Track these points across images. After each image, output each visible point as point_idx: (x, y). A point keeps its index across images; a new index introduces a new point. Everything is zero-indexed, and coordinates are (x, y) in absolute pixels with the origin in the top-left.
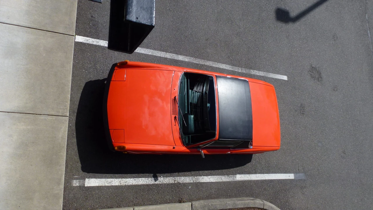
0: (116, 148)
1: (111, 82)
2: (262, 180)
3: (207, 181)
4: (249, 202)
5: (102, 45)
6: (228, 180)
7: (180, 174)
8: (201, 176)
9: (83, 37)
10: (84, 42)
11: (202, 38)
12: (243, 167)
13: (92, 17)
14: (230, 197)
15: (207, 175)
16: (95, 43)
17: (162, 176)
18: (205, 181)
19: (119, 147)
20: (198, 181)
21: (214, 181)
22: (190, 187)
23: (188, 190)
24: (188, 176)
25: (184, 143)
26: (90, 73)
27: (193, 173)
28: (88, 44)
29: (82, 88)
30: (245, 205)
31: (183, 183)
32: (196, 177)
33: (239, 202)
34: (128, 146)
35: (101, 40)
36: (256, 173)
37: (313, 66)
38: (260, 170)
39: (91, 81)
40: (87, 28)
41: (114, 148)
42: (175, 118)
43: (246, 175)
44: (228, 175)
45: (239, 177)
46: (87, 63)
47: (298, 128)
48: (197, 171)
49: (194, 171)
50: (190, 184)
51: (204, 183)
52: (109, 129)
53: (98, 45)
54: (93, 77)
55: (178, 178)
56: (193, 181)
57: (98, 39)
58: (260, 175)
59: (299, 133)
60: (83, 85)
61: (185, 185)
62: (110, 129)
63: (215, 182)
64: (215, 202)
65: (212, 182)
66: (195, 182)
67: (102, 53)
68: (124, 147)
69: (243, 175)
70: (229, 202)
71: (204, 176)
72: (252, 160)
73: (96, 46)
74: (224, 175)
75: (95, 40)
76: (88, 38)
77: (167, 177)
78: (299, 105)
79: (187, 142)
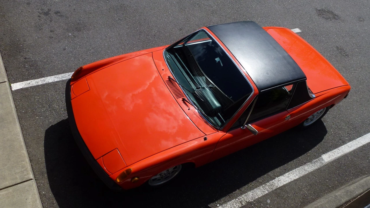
0: (118, 181)
1: (72, 101)
2: (359, 148)
3: (287, 182)
4: (365, 181)
5: (50, 81)
6: (316, 168)
7: (243, 189)
8: (274, 179)
9: (22, 83)
10: (26, 87)
11: (174, 30)
12: (322, 143)
13: (26, 59)
14: (334, 188)
15: (281, 174)
16: (40, 83)
17: (218, 205)
18: (285, 183)
19: (123, 176)
20: (274, 188)
21: (297, 177)
22: (269, 201)
23: (268, 206)
24: (256, 187)
25: (216, 127)
26: (47, 117)
27: (260, 179)
28: (31, 87)
29: (43, 138)
30: (363, 186)
31: (254, 201)
32: (268, 184)
33: (352, 187)
35: (48, 76)
36: (344, 143)
37: (319, 9)
38: (347, 137)
39: (52, 126)
40: (24, 72)
41: (114, 181)
42: (184, 100)
43: (334, 150)
44: (310, 161)
45: (328, 157)
46: (39, 107)
47: (354, 71)
48: (264, 174)
49: (260, 176)
50: (265, 196)
51: (284, 186)
52: (95, 160)
53: (46, 84)
54: (54, 120)
55: (243, 196)
56: (268, 191)
57: (43, 77)
58: (351, 142)
59: (359, 77)
60: (43, 135)
61: (259, 201)
62: (96, 159)
63: (299, 178)
64: (319, 202)
65: (295, 180)
66: (270, 190)
67: (54, 89)
68: (128, 171)
69: (330, 153)
70: (339, 193)
71: (278, 177)
72: (327, 129)
73: (43, 86)
74: (305, 163)
75: (39, 80)
76: (29, 81)
77: (225, 202)
78: (335, 49)
79: (220, 124)
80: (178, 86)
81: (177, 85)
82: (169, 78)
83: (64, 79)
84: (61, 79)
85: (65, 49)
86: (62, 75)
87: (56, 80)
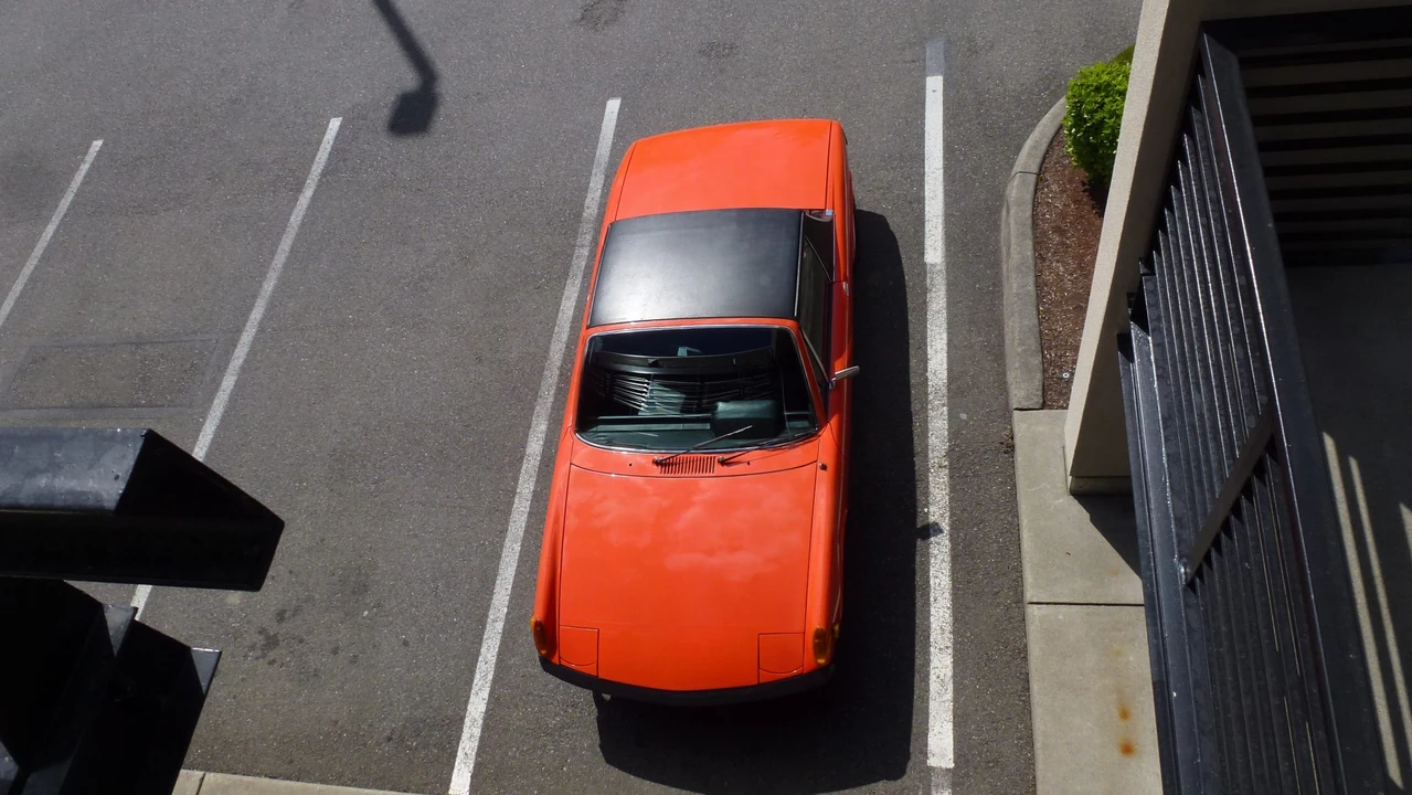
0: (822, 661)
1: (600, 676)
2: (945, 180)
3: (945, 360)
4: (1016, 223)
5: (483, 708)
6: (943, 288)
7: (918, 449)
8: (927, 379)
9: (455, 770)
10: (472, 766)
11: (473, 376)
12: (900, 242)
13: (389, 739)
14: (997, 284)
15: (924, 360)
16: (477, 732)
17: (926, 510)
18: (945, 366)
19: (819, 649)
20: (944, 390)
21: (945, 336)
22: (964, 416)
23: (972, 423)
24: (927, 422)
25: (809, 436)
26: (573, 749)
27: (915, 406)
28: (478, 755)
29: (623, 775)
30: (1023, 234)
31: (950, 440)
32: (931, 397)
33: (1015, 256)
34: (816, 620)
35: (466, 709)
36: (921, 200)
37: (579, 16)
38: (912, 186)
39: (601, 746)
40: (427, 755)
41: (821, 670)
42: (723, 463)
43: (927, 230)
44: (925, 291)
45: (935, 253)
46: (541, 757)
47: (778, 63)
48: (909, 393)
49: (908, 402)
50: (952, 417)
51: (950, 370)
52: (759, 684)
53: (485, 720)
54: (587, 737)
55: (930, 456)
56: (944, 405)
57: (462, 719)
58: (926, 187)
59: (795, 61)
60: (615, 773)
61: (955, 433)
62: (756, 683)
63: (949, 333)
64: (1013, 332)
65: (949, 344)
66: (945, 400)
67: (508, 708)
68: (818, 635)
69: (928, 242)
70: (1015, 285)
71: (927, 371)
72: (878, 212)
73: (486, 728)
74: (925, 302)
75: (466, 730)
76: (460, 754)
77: (927, 494)
78: (704, 60)
79: (805, 424)
80: (689, 456)
81: (685, 456)
82: (657, 463)
83: (490, 677)
84: (489, 685)
85: (406, 643)
86: (477, 676)
87: (485, 694)
